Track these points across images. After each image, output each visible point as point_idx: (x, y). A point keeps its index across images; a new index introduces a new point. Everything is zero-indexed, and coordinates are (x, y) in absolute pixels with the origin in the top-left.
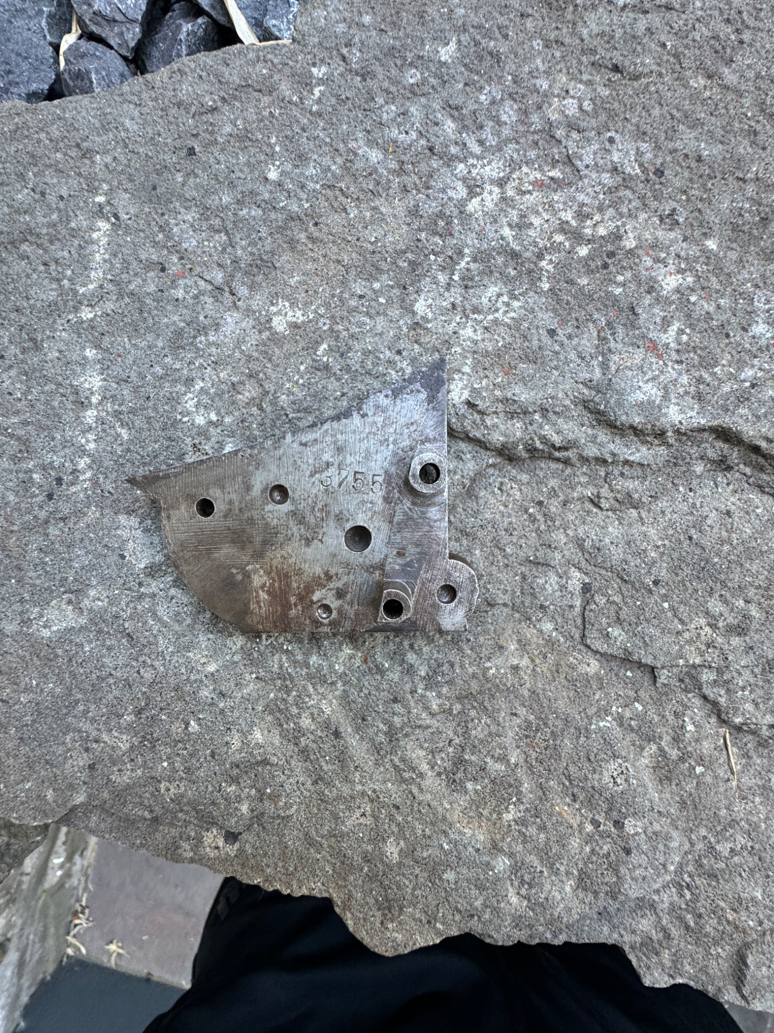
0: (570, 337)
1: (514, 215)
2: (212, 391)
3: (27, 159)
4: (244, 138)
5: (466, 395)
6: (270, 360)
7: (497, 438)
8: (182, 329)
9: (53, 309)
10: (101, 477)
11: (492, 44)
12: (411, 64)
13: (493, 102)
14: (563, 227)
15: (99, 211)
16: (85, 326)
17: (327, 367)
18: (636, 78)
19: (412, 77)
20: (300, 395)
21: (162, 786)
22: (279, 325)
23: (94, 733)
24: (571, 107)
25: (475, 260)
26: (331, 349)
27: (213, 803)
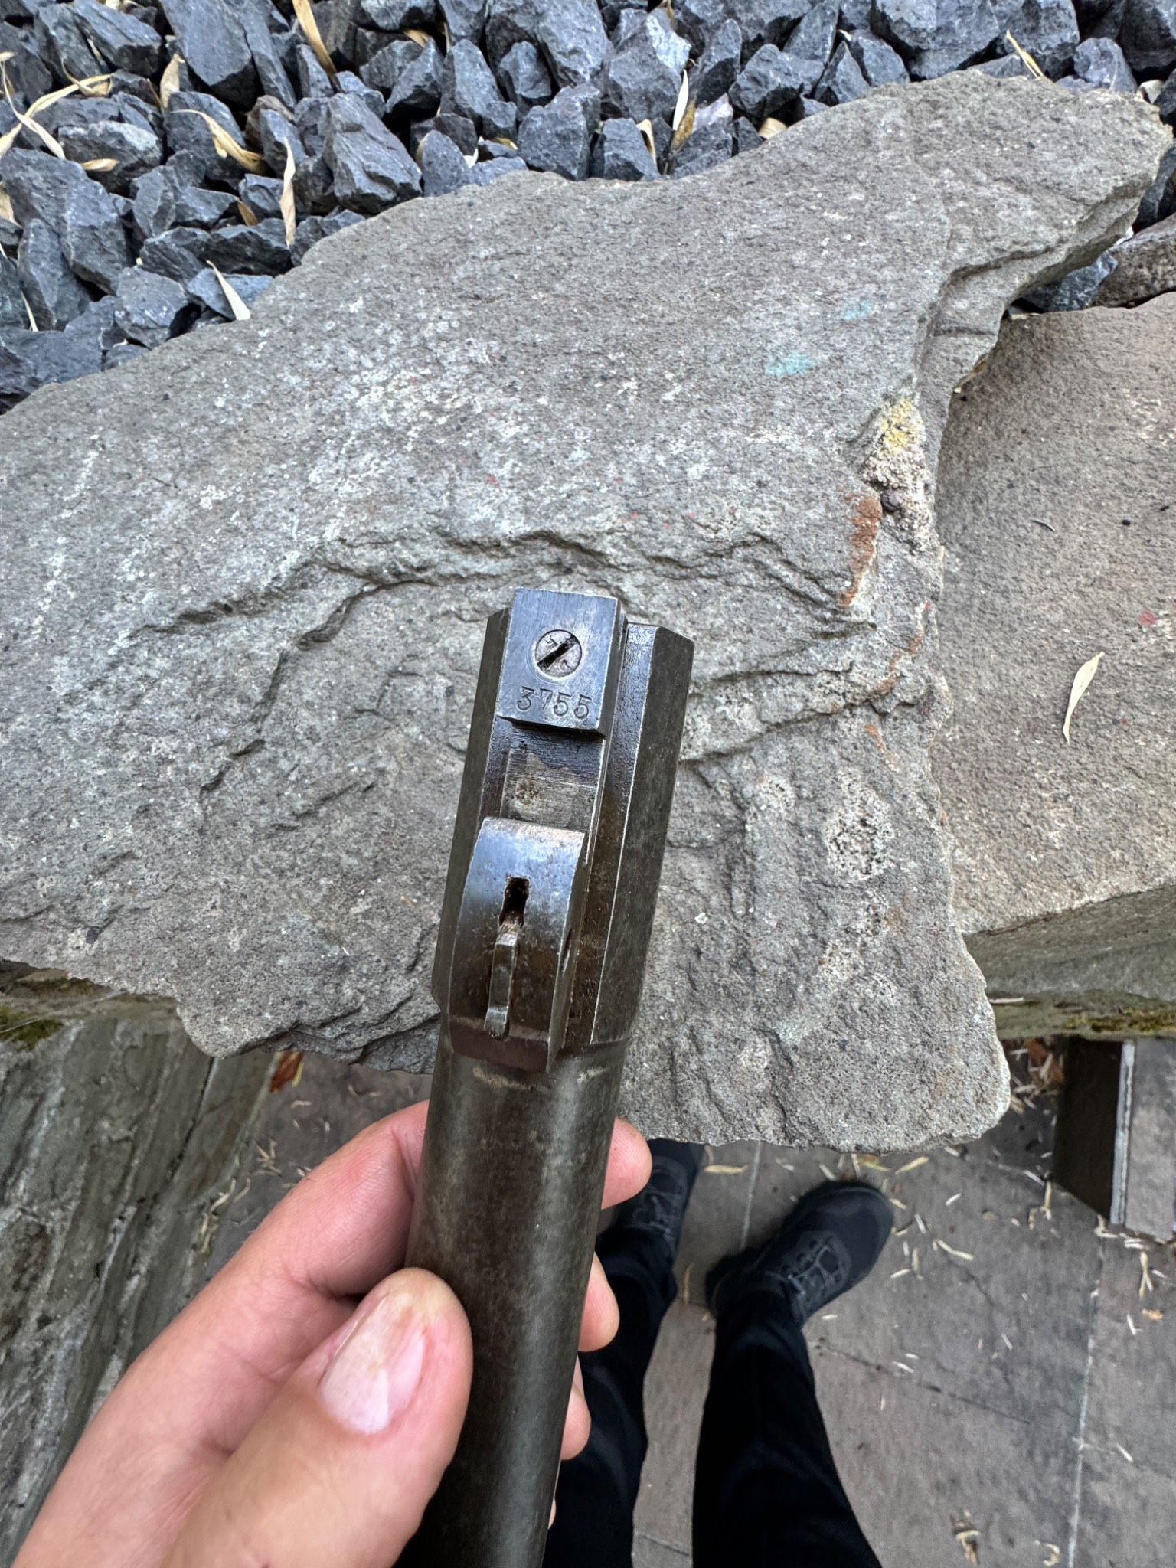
0: (425, 481)
1: (391, 403)
2: (145, 556)
3: (49, 418)
4: (204, 383)
5: (337, 533)
6: (194, 529)
7: (362, 565)
8: (133, 515)
9: (44, 514)
10: (48, 630)
11: (388, 296)
12: (329, 318)
13: (385, 332)
14: (428, 407)
15: (92, 445)
16: (62, 522)
18: (492, 300)
19: (329, 326)
20: (212, 551)
21: (39, 882)
22: (206, 504)
24: (442, 327)
25: (359, 438)
26: (242, 515)
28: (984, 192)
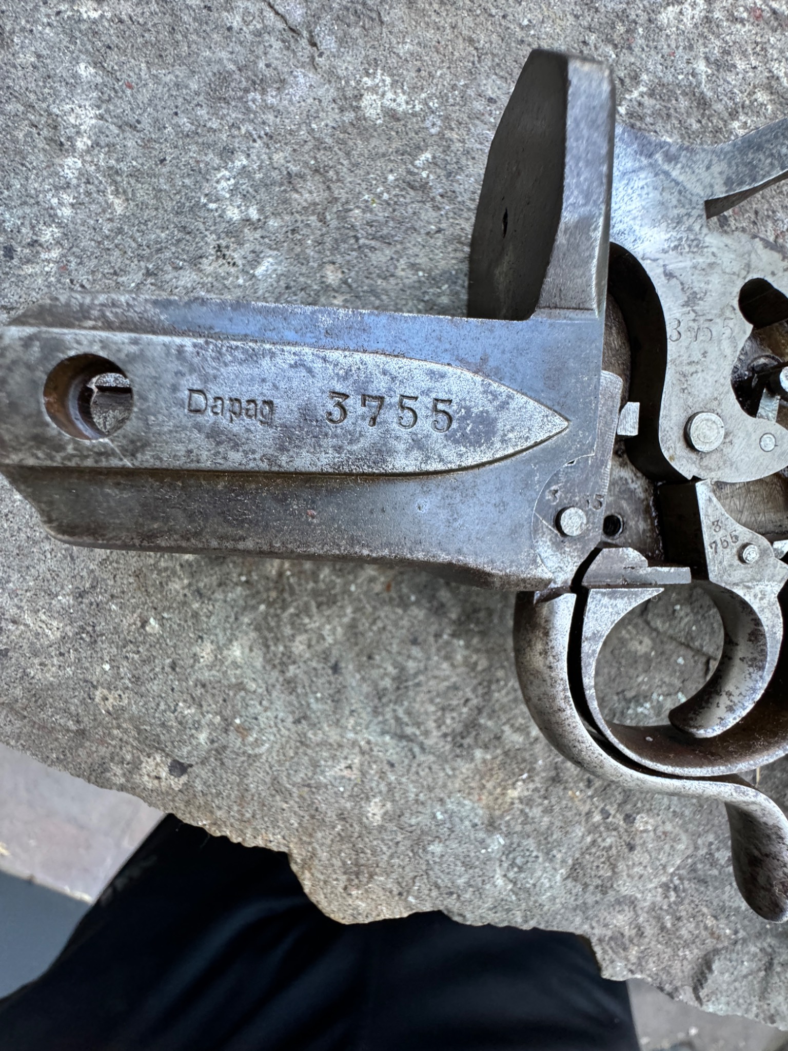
1: (716, 46)
2: (258, 176)
6: (348, 154)
8: (230, 74)
10: (74, 261)
14: (771, 84)
16: (83, 27)
17: (424, 187)
20: (381, 216)
21: (98, 694)
23: (13, 611)
25: (651, 94)
26: (435, 162)
27: (163, 725)
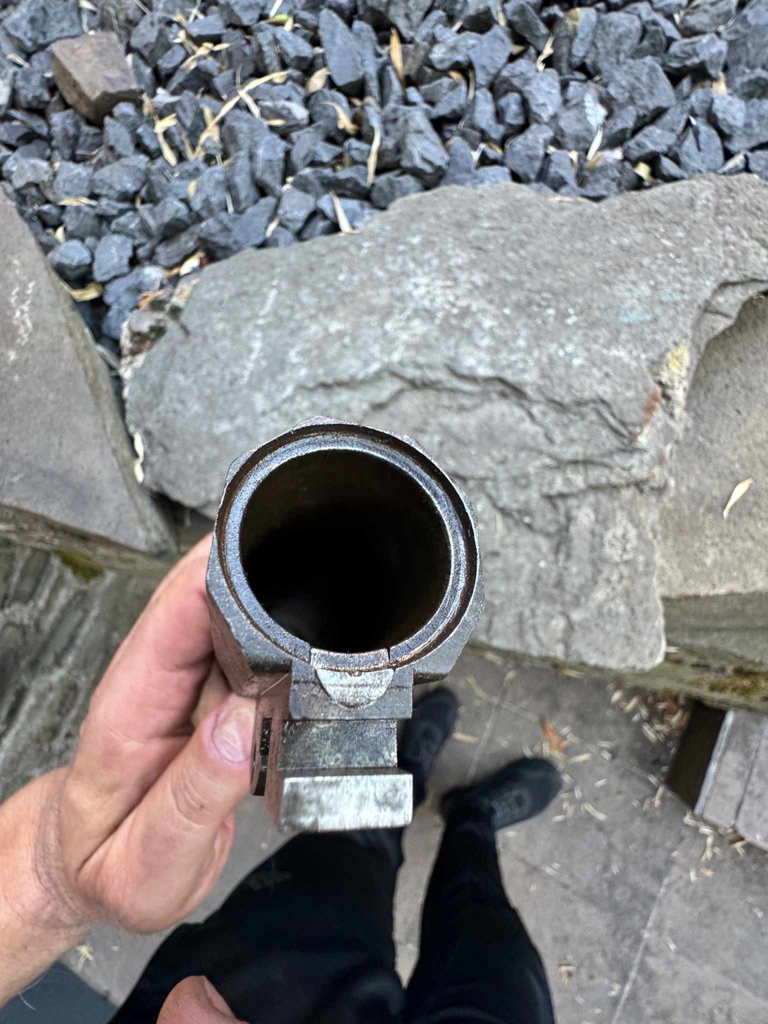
1: (430, 297)
7: (408, 376)
12: (401, 244)
13: (430, 258)
14: (448, 302)
16: (259, 325)
25: (412, 312)
28: (745, 243)
